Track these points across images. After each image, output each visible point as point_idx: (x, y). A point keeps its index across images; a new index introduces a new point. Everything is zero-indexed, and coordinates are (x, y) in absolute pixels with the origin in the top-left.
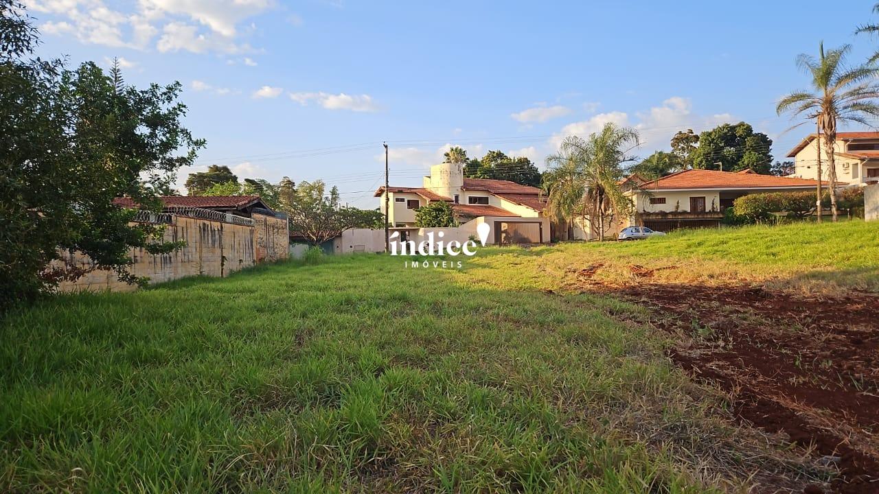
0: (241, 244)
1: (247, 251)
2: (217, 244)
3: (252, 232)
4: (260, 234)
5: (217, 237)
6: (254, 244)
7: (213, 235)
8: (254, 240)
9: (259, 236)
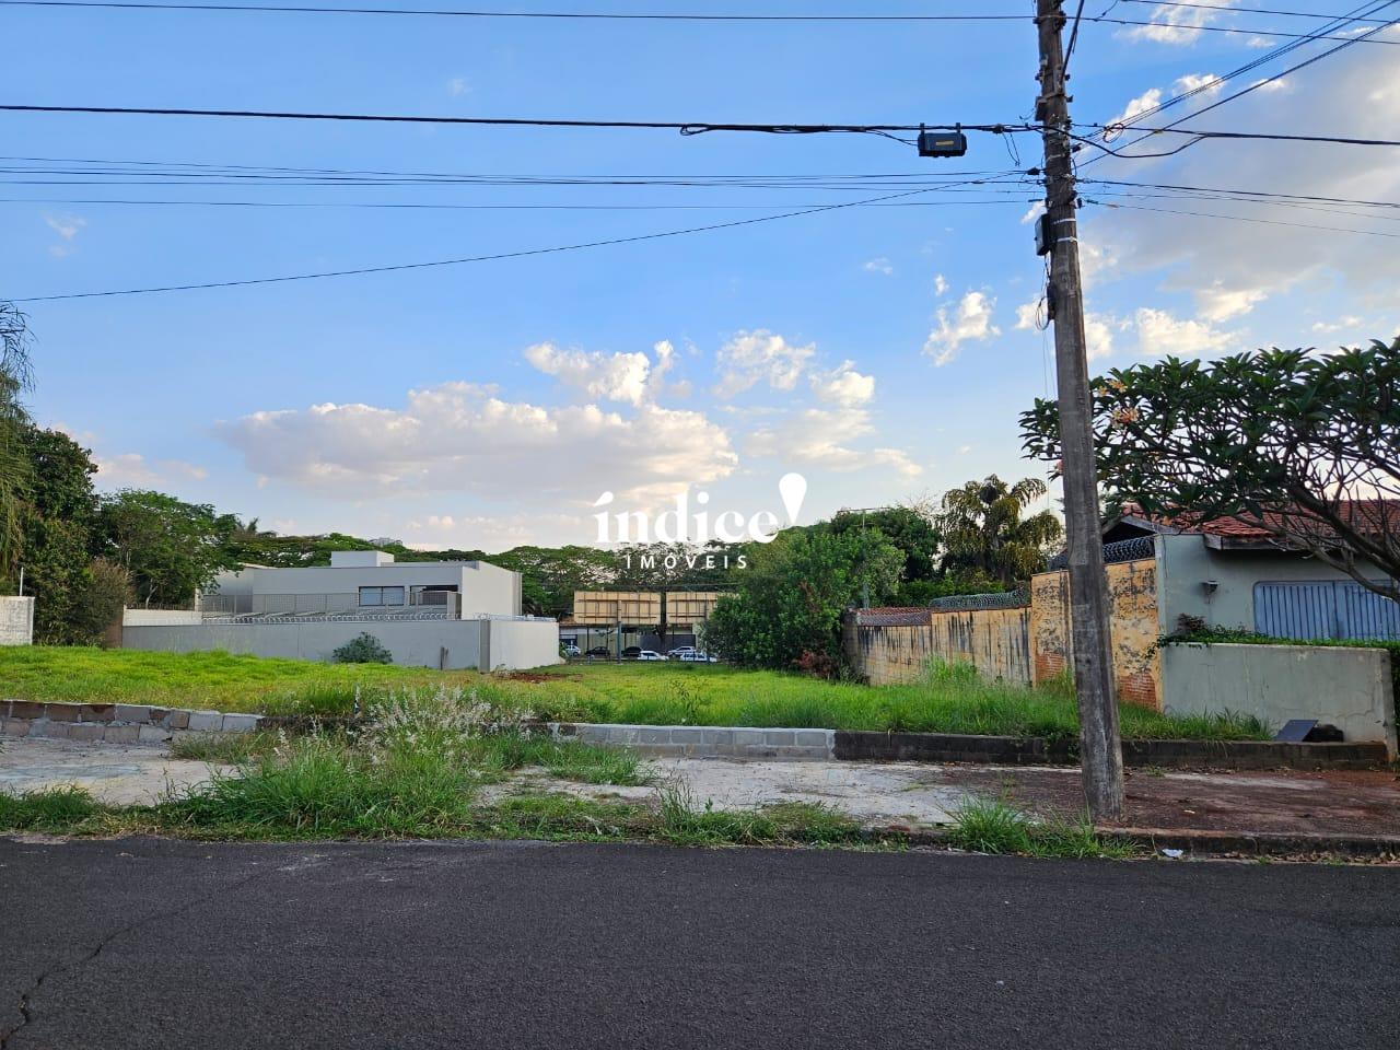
0: (1003, 646)
1: (1016, 658)
2: (967, 644)
3: (1025, 619)
4: (1046, 621)
5: (967, 634)
6: (1031, 645)
7: (962, 633)
8: (1031, 636)
9: (1044, 625)
